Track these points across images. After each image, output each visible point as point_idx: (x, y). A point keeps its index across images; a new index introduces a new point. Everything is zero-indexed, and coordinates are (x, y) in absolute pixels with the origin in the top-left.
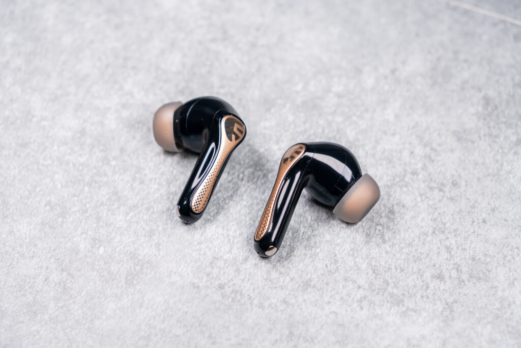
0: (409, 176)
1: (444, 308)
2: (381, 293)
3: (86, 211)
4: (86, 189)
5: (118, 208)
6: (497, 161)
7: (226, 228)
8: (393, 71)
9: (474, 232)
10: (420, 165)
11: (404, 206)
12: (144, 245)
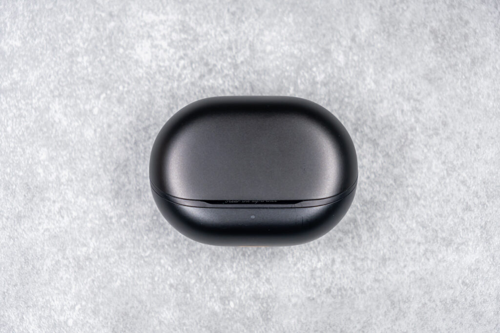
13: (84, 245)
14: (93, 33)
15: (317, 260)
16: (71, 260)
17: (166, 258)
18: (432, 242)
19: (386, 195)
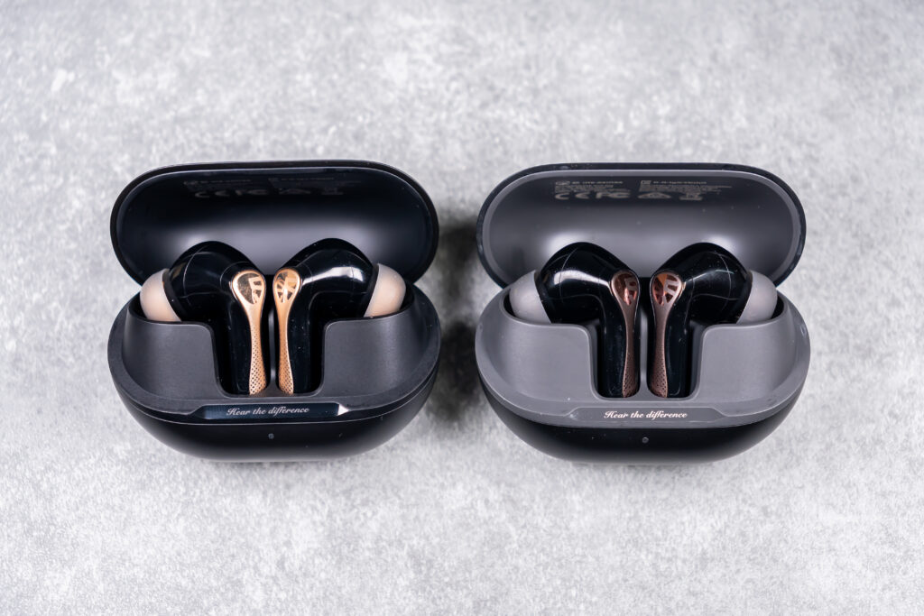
8: (714, 57)
14: (321, 41)
18: (840, 350)
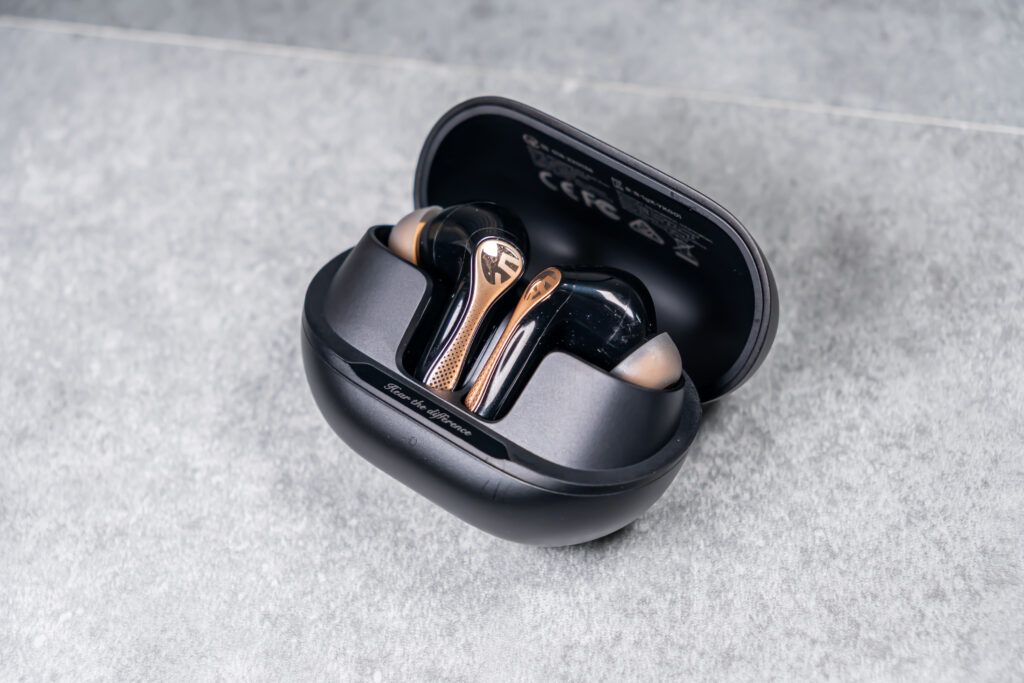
0: (844, 434)
1: (959, 646)
2: (851, 643)
3: (332, 616)
4: (322, 577)
5: (384, 598)
6: (981, 376)
7: (570, 591)
9: (974, 506)
10: (856, 412)
11: (849, 488)
12: (445, 652)
13: (125, 508)
15: (583, 628)
16: (89, 529)
17: (275, 563)
19: (766, 537)
